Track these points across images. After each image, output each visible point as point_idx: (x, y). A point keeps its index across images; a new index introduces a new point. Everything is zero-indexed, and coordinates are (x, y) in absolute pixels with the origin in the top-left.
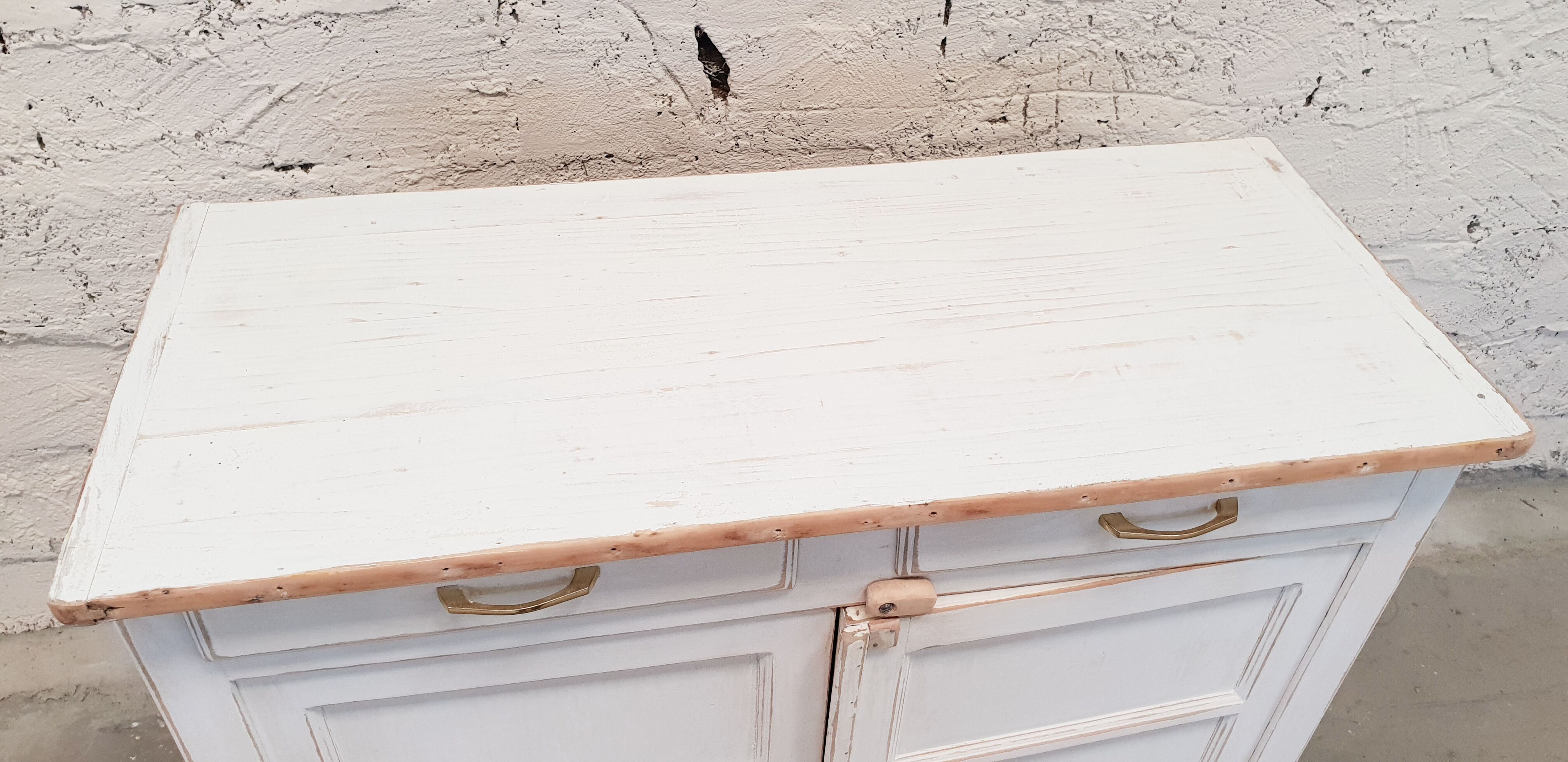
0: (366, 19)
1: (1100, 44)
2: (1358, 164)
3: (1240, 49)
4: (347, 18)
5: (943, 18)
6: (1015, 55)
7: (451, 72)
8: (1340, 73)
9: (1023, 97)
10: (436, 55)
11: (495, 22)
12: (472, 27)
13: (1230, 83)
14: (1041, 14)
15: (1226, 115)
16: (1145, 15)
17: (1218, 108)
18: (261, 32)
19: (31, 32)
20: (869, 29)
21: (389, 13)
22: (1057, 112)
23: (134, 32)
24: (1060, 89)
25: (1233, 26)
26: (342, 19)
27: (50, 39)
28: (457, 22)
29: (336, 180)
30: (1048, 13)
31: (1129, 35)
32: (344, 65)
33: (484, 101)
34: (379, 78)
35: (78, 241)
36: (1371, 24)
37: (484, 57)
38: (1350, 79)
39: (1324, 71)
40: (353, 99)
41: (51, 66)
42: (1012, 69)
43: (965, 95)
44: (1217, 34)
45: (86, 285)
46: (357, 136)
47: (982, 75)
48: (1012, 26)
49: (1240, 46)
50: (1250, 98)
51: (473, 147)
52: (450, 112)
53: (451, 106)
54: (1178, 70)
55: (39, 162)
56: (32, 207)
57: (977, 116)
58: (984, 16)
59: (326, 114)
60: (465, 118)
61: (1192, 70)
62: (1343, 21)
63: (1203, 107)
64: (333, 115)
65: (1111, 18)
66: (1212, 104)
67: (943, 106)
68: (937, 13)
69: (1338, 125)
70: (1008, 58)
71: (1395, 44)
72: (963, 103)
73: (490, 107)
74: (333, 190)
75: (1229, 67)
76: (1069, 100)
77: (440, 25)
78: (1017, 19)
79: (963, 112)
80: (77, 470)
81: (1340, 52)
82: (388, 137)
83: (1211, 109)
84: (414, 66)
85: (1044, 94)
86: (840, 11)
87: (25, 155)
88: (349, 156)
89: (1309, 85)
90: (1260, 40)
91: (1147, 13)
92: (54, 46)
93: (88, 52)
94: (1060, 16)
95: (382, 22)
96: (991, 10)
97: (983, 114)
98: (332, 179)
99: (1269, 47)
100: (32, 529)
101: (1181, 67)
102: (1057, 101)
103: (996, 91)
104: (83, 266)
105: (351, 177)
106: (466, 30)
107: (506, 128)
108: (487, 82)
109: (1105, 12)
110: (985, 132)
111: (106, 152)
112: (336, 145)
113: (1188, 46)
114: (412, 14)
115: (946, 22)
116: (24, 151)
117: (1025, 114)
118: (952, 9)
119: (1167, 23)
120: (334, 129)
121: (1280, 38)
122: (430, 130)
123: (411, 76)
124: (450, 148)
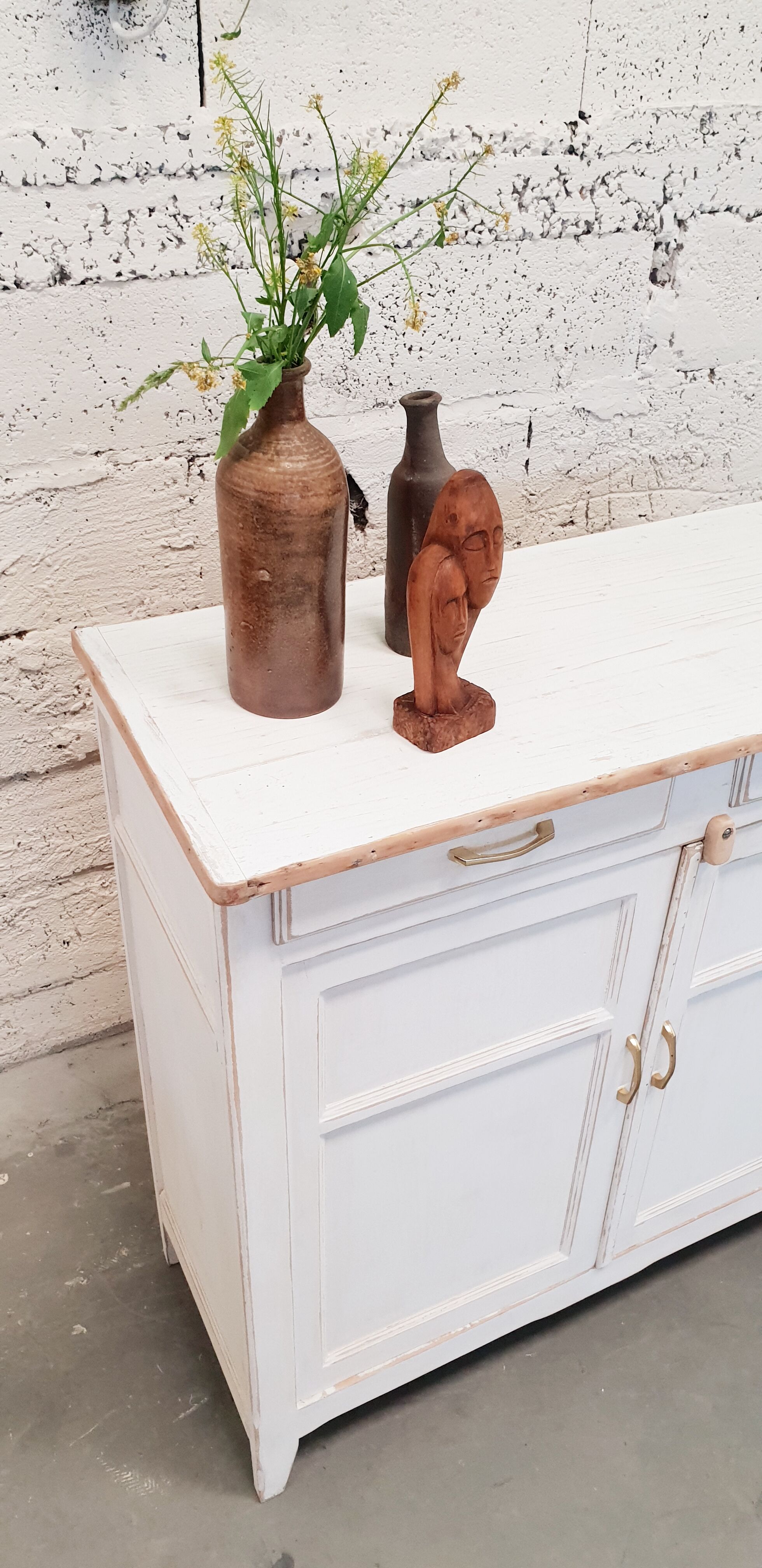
0: (80, 491)
1: (638, 452)
3: (734, 445)
4: (65, 492)
5: (526, 442)
6: (578, 467)
7: (148, 532)
9: (585, 502)
10: (137, 518)
11: (186, 483)
12: (167, 489)
13: (729, 473)
14: (596, 432)
15: (727, 500)
16: (669, 425)
17: (721, 495)
20: (473, 457)
21: (100, 484)
22: (609, 512)
24: (612, 492)
25: (729, 426)
26: (60, 493)
28: (155, 486)
29: (48, 643)
30: (600, 431)
31: (658, 441)
32: (58, 535)
33: (173, 555)
34: (89, 544)
37: (176, 515)
40: (64, 566)
42: (577, 479)
43: (543, 506)
44: (718, 434)
46: (66, 600)
47: (555, 487)
48: (577, 443)
49: (734, 442)
50: (743, 484)
51: (165, 598)
52: (146, 569)
53: (147, 562)
54: (693, 467)
57: (554, 522)
58: (556, 437)
59: (42, 583)
60: (158, 572)
61: (702, 466)
63: (713, 495)
64: (48, 582)
65: (645, 429)
66: (717, 492)
67: (527, 517)
68: (522, 439)
70: (574, 470)
72: (542, 512)
73: (179, 560)
74: (44, 653)
75: (727, 460)
76: (618, 500)
77: (141, 490)
78: (580, 438)
79: (542, 519)
82: (93, 598)
83: (717, 496)
84: (118, 529)
85: (599, 498)
86: (451, 444)
88: (58, 620)
90: (747, 436)
91: (670, 423)
94: (610, 431)
95: (94, 492)
96: (561, 432)
97: (558, 520)
98: (45, 643)
99: (753, 441)
101: (694, 464)
102: (609, 503)
103: (566, 500)
105: (61, 639)
106: (162, 493)
107: (192, 578)
108: (177, 538)
109: (641, 425)
110: (559, 534)
112: (49, 610)
113: (698, 446)
114: (118, 482)
115: (528, 446)
117: (587, 516)
118: (533, 434)
119: (685, 429)
120: (47, 596)
122: (128, 588)
123: (114, 539)
124: (145, 601)
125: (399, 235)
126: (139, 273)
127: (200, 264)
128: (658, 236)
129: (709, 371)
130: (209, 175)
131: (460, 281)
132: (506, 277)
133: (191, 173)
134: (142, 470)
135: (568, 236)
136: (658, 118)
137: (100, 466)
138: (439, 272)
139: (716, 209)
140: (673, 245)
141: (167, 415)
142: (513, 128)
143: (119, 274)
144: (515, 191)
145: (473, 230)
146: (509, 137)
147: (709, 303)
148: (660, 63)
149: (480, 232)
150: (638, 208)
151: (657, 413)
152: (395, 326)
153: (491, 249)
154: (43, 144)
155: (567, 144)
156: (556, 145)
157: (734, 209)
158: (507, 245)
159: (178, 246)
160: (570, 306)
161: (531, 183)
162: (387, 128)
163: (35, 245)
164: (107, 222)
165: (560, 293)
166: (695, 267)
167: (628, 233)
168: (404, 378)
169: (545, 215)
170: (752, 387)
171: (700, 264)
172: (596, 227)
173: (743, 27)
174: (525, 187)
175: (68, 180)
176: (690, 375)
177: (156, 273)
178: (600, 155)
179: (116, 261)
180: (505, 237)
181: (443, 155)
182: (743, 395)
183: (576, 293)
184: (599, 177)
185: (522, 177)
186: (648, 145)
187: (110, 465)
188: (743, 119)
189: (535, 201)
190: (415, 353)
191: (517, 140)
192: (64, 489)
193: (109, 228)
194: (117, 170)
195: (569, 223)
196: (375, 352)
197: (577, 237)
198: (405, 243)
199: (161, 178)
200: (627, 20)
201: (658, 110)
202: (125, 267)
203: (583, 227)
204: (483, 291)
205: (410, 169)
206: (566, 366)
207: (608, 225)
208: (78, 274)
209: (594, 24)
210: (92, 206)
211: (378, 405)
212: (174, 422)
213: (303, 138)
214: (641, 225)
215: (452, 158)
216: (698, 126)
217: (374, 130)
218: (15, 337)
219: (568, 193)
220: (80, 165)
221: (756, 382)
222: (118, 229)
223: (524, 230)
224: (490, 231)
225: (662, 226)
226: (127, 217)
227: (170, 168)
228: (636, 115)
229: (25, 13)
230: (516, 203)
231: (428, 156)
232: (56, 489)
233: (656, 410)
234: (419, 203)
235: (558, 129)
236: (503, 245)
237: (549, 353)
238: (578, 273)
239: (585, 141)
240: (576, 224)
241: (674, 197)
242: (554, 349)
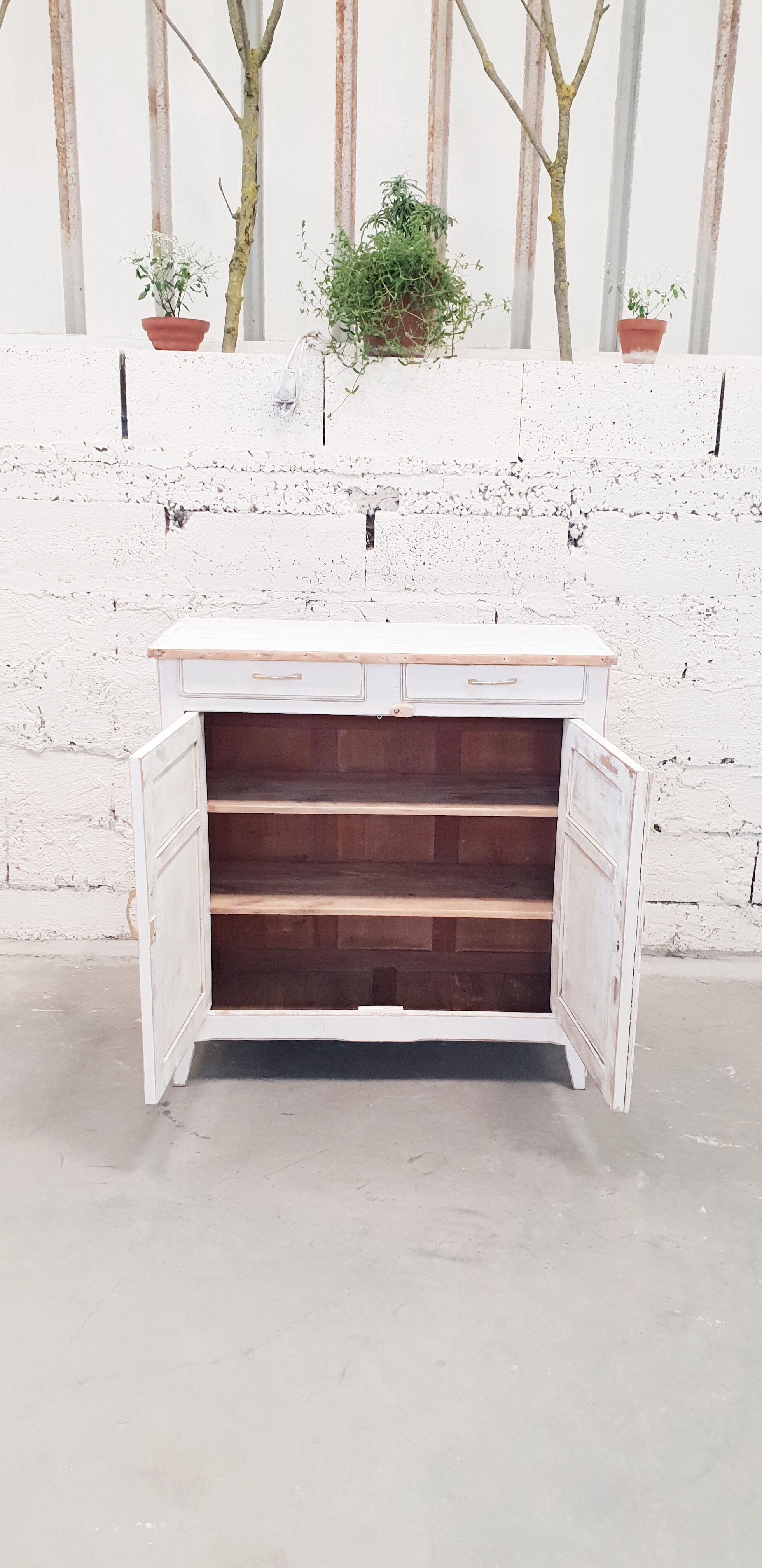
2: (721, 714)
3: (639, 646)
5: (495, 621)
8: (697, 662)
11: (304, 612)
13: (640, 663)
15: (641, 680)
17: (635, 676)
18: (212, 610)
19: (127, 603)
23: (164, 606)
25: (634, 633)
27: (133, 607)
28: (289, 611)
35: (118, 699)
36: (706, 637)
38: (702, 664)
39: (687, 660)
41: (130, 619)
44: (627, 637)
45: (115, 723)
49: (640, 644)
50: (652, 672)
55: (113, 661)
56: (105, 681)
62: (690, 634)
63: (627, 675)
66: (632, 674)
68: (492, 619)
69: (703, 690)
71: (721, 648)
75: (636, 655)
80: (81, 832)
81: (693, 650)
83: (631, 676)
87: (109, 656)
89: (681, 667)
90: (649, 641)
92: (133, 610)
93: (145, 613)
95: (258, 609)
96: (516, 620)
99: (654, 645)
100: (51, 867)
104: (116, 713)
106: (291, 614)
111: (140, 658)
114: (270, 606)
115: (497, 624)
116: (109, 655)
119: (600, 630)
121: (660, 641)
125: (417, 507)
126: (288, 511)
127: (316, 511)
128: (570, 520)
129: (615, 599)
130: (323, 472)
131: (451, 533)
132: (478, 533)
133: (314, 471)
134: (283, 602)
135: (512, 515)
136: (563, 462)
137: (264, 597)
138: (439, 527)
139: (607, 509)
140: (581, 526)
141: (297, 578)
142: (478, 463)
143: (279, 511)
144: (480, 491)
145: (457, 508)
146: (475, 466)
147: (609, 559)
148: (564, 437)
149: (462, 510)
150: (556, 504)
151: (580, 618)
152: (415, 551)
153: (468, 518)
154: (252, 455)
155: (509, 471)
156: (503, 471)
157: (619, 510)
158: (477, 517)
159: (307, 502)
160: (517, 552)
161: (489, 488)
162: (410, 459)
163: (244, 495)
164: (276, 489)
165: (511, 545)
166: (596, 538)
167: (550, 517)
168: (421, 578)
169: (498, 504)
170: (647, 612)
171: (599, 537)
172: (530, 512)
173: (614, 423)
174: (486, 490)
175: (260, 470)
176: (602, 599)
177: (296, 512)
178: (529, 477)
179: (279, 505)
180: (476, 513)
181: (439, 472)
182: (640, 615)
183: (521, 545)
184: (529, 488)
185: (484, 485)
186: (558, 474)
187: (269, 598)
188: (617, 465)
189: (492, 497)
190: (427, 566)
191: (480, 467)
192: (246, 605)
193: (277, 491)
194: (282, 467)
195: (513, 509)
196: (404, 562)
197: (519, 517)
198: (420, 511)
199: (301, 472)
200: (542, 418)
201: (562, 458)
202: (282, 508)
203: (521, 512)
204: (464, 539)
205: (422, 477)
206: (517, 583)
207: (537, 512)
208: (261, 510)
209: (523, 419)
210: (270, 482)
211: (406, 589)
212: (300, 582)
213: (367, 460)
214: (558, 513)
215: (444, 473)
216: (589, 467)
217: (402, 459)
218: (232, 533)
219: (512, 495)
220: (266, 465)
221: (650, 609)
222: (280, 492)
223: (486, 510)
224: (467, 510)
225: (571, 514)
226: (285, 487)
227: (305, 468)
228: (549, 460)
229: (252, 408)
230: (482, 498)
231: (432, 472)
232: (242, 604)
233: (579, 616)
234: (428, 493)
235: (504, 464)
236: (475, 517)
237: (506, 575)
238: (521, 535)
239: (520, 470)
240: (518, 510)
241: (578, 501)
242: (509, 573)
